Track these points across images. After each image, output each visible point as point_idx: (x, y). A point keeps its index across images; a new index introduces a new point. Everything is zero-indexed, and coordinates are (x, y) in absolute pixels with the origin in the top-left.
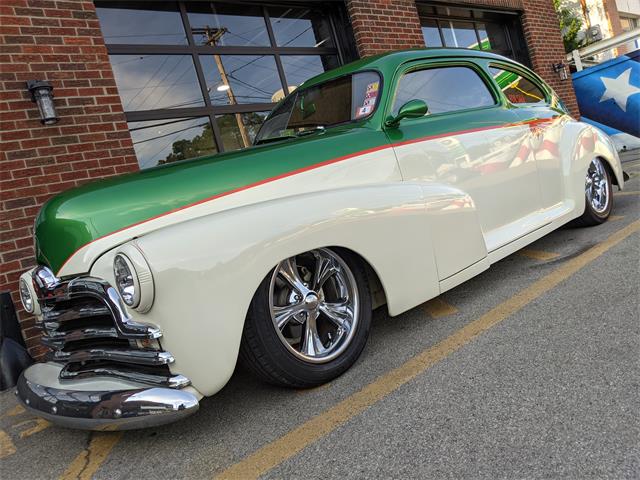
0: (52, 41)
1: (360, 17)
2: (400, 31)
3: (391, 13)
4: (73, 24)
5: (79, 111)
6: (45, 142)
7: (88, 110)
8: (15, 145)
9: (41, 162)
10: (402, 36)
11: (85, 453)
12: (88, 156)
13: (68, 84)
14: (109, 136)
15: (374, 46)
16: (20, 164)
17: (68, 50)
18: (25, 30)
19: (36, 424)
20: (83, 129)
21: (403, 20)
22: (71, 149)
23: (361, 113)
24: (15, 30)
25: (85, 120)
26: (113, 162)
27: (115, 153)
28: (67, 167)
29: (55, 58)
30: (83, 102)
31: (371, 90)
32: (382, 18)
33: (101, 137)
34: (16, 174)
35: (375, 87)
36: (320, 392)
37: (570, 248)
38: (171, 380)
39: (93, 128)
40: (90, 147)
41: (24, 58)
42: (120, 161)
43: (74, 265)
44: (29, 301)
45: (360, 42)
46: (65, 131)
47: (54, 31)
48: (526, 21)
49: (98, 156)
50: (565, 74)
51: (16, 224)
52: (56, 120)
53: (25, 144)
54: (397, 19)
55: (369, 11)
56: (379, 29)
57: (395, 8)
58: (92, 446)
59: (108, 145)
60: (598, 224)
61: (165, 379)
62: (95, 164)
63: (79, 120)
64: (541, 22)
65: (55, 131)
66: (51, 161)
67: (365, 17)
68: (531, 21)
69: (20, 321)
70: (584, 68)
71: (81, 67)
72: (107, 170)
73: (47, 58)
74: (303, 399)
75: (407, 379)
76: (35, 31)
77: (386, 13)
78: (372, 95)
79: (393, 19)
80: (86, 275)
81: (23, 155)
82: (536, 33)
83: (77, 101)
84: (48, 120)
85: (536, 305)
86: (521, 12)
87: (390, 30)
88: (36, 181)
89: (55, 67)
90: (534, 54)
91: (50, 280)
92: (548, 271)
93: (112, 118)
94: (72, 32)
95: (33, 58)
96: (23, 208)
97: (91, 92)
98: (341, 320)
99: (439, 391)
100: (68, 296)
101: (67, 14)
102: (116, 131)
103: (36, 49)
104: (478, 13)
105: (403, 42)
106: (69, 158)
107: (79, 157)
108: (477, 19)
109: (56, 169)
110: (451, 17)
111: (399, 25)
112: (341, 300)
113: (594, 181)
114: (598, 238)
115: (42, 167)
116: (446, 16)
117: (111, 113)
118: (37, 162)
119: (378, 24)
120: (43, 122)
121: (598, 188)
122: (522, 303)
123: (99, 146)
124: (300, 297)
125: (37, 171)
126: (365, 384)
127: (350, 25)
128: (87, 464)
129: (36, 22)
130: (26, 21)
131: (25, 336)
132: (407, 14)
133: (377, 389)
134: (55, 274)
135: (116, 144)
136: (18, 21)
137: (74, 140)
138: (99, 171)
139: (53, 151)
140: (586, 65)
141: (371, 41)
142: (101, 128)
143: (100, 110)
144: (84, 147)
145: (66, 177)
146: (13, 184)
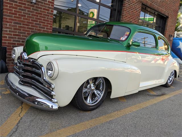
2: (135, 11)
3: (134, 5)
5: (42, 3)
6: (30, 8)
7: (44, 3)
8: (21, 6)
9: (27, 14)
10: (135, 13)
11: (21, 107)
12: (40, 16)
14: (48, 13)
15: (126, 13)
16: (21, 12)
19: (7, 91)
20: (41, 8)
21: (137, 8)
22: (36, 13)
23: (122, 39)
25: (43, 6)
26: (46, 21)
27: (47, 18)
28: (33, 18)
31: (127, 34)
32: (132, 6)
33: (45, 12)
34: (19, 15)
35: (128, 33)
36: (87, 113)
37: (159, 93)
38: (52, 99)
39: (44, 9)
42: (48, 21)
43: (34, 56)
44: (14, 55)
45: (123, 10)
46: (36, 7)
48: (168, 20)
49: (43, 18)
50: (172, 38)
51: (14, 29)
52: (35, 4)
53: (24, 7)
54: (135, 7)
55: (129, 2)
56: (129, 8)
57: (136, 4)
58: (23, 105)
59: (47, 15)
60: (167, 87)
61: (50, 98)
62: (41, 19)
63: (41, 5)
64: (172, 22)
65: (34, 6)
66: (30, 14)
67: (127, 4)
68: (169, 20)
69: (7, 56)
70: (176, 37)
72: (44, 22)
74: (82, 114)
75: (111, 119)
77: (133, 4)
78: (126, 35)
79: (134, 7)
80: (37, 60)
81: (22, 10)
82: (169, 25)
84: (33, 3)
85: (147, 108)
86: (168, 17)
87: (132, 10)
88: (24, 19)
90: (166, 30)
91: (26, 57)
92: (152, 98)
93: (50, 8)
96: (18, 25)
98: (98, 95)
99: (119, 127)
100: (29, 63)
102: (50, 12)
104: (156, 13)
105: (134, 14)
106: (35, 15)
107: (37, 16)
108: (155, 15)
109: (30, 17)
110: (149, 11)
111: (135, 9)
112: (99, 90)
113: (171, 76)
114: (166, 92)
115: (27, 15)
116: (148, 11)
117: (50, 6)
118: (25, 13)
119: (130, 7)
120: (31, 3)
121: (171, 77)
122: (144, 106)
123: (44, 15)
124: (90, 87)
125: (25, 16)
126: (100, 116)
127: (122, 4)
128: (22, 111)
131: (7, 61)
132: (139, 7)
133: (103, 119)
134: (28, 56)
135: (49, 16)
137: (38, 11)
138: (41, 22)
139: (31, 12)
140: (177, 36)
141: (126, 11)
142: (46, 10)
143: (48, 4)
144: (40, 14)
145: (32, 20)
146: (17, 17)
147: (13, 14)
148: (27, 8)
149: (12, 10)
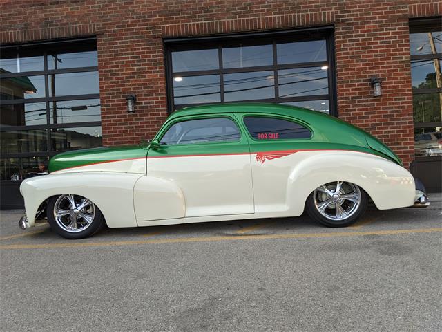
0: (142, 77)
1: (340, 42)
2: (382, 47)
3: (375, 35)
4: (152, 68)
5: (147, 107)
6: (132, 120)
7: (151, 107)
8: (121, 120)
9: (129, 127)
10: (383, 51)
12: (147, 126)
13: (145, 95)
14: (157, 118)
16: (122, 128)
17: (148, 80)
18: (133, 73)
20: (147, 115)
21: (388, 38)
22: (141, 123)
24: (129, 74)
25: (149, 111)
28: (138, 131)
29: (143, 84)
30: (149, 103)
32: (364, 40)
33: (154, 119)
34: (119, 132)
39: (151, 115)
40: (148, 123)
41: (130, 85)
46: (140, 115)
47: (144, 73)
49: (150, 127)
53: (125, 120)
54: (380, 39)
55: (351, 36)
57: (381, 30)
59: (156, 122)
63: (146, 111)
65: (137, 115)
66: (133, 127)
67: (345, 41)
71: (152, 87)
73: (139, 85)
76: (137, 73)
77: (369, 35)
79: (376, 39)
81: (123, 124)
83: (147, 103)
87: (370, 48)
88: (125, 135)
89: (141, 88)
93: (160, 110)
94: (151, 72)
95: (134, 85)
97: (154, 99)
101: (151, 64)
102: (161, 116)
103: (136, 81)
105: (382, 55)
106: (139, 127)
107: (143, 127)
109: (134, 131)
115: (129, 129)
117: (161, 108)
118: (127, 127)
119: (358, 44)
120: (129, 112)
123: (152, 122)
125: (127, 131)
129: (138, 69)
130: (134, 69)
136: (131, 69)
139: (135, 123)
141: (346, 58)
142: (154, 115)
143: (156, 107)
144: (146, 123)
145: (137, 134)
146: (117, 135)
147: (112, 132)
148: (128, 120)
149: (110, 128)
